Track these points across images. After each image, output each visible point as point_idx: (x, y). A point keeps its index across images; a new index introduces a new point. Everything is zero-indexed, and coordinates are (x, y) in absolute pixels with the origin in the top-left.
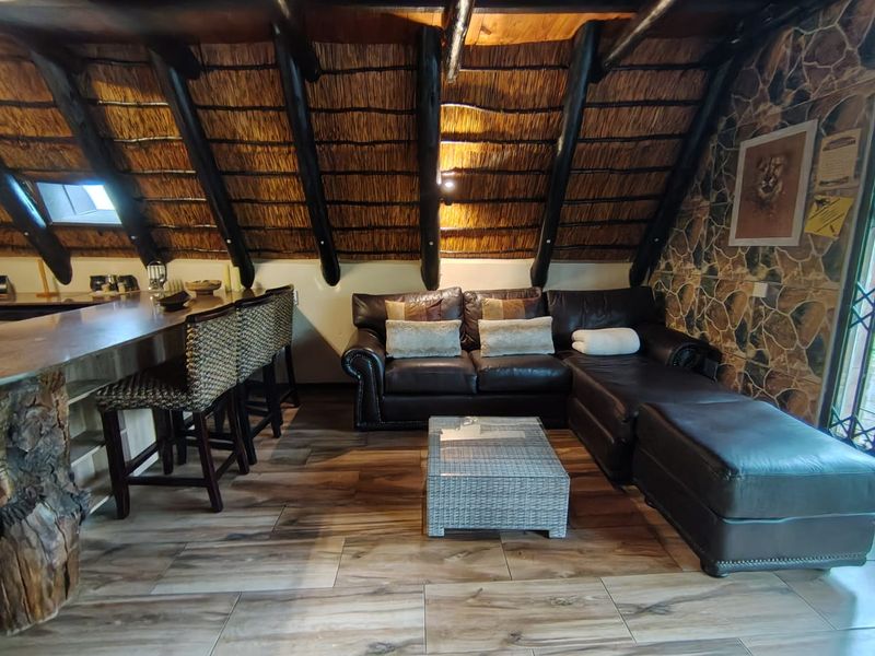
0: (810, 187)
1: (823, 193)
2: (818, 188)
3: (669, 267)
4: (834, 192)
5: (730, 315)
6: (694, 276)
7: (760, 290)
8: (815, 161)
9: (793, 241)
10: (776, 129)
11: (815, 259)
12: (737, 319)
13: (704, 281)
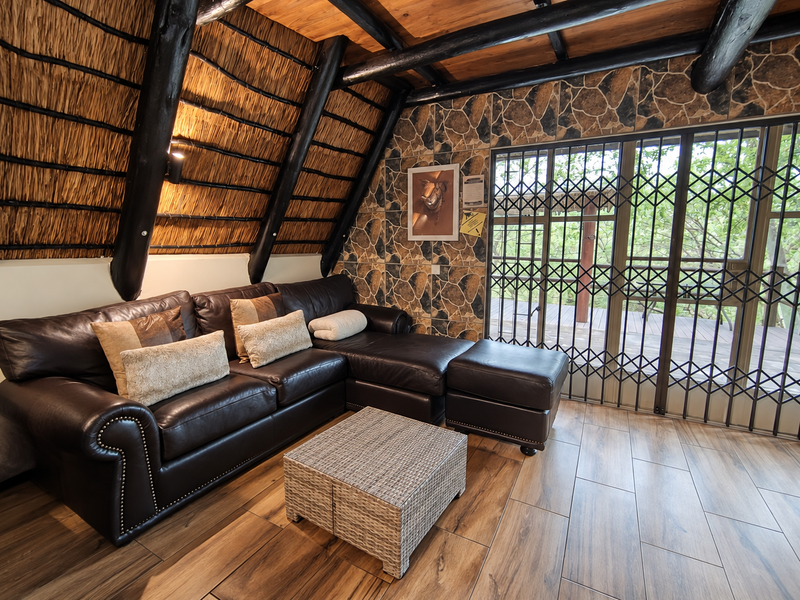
0: (460, 205)
1: (469, 209)
2: (465, 206)
3: (352, 257)
4: (474, 209)
5: (415, 289)
6: (380, 264)
7: (436, 270)
8: (461, 190)
9: (454, 237)
10: (431, 165)
11: (468, 248)
12: (420, 292)
13: (389, 267)
